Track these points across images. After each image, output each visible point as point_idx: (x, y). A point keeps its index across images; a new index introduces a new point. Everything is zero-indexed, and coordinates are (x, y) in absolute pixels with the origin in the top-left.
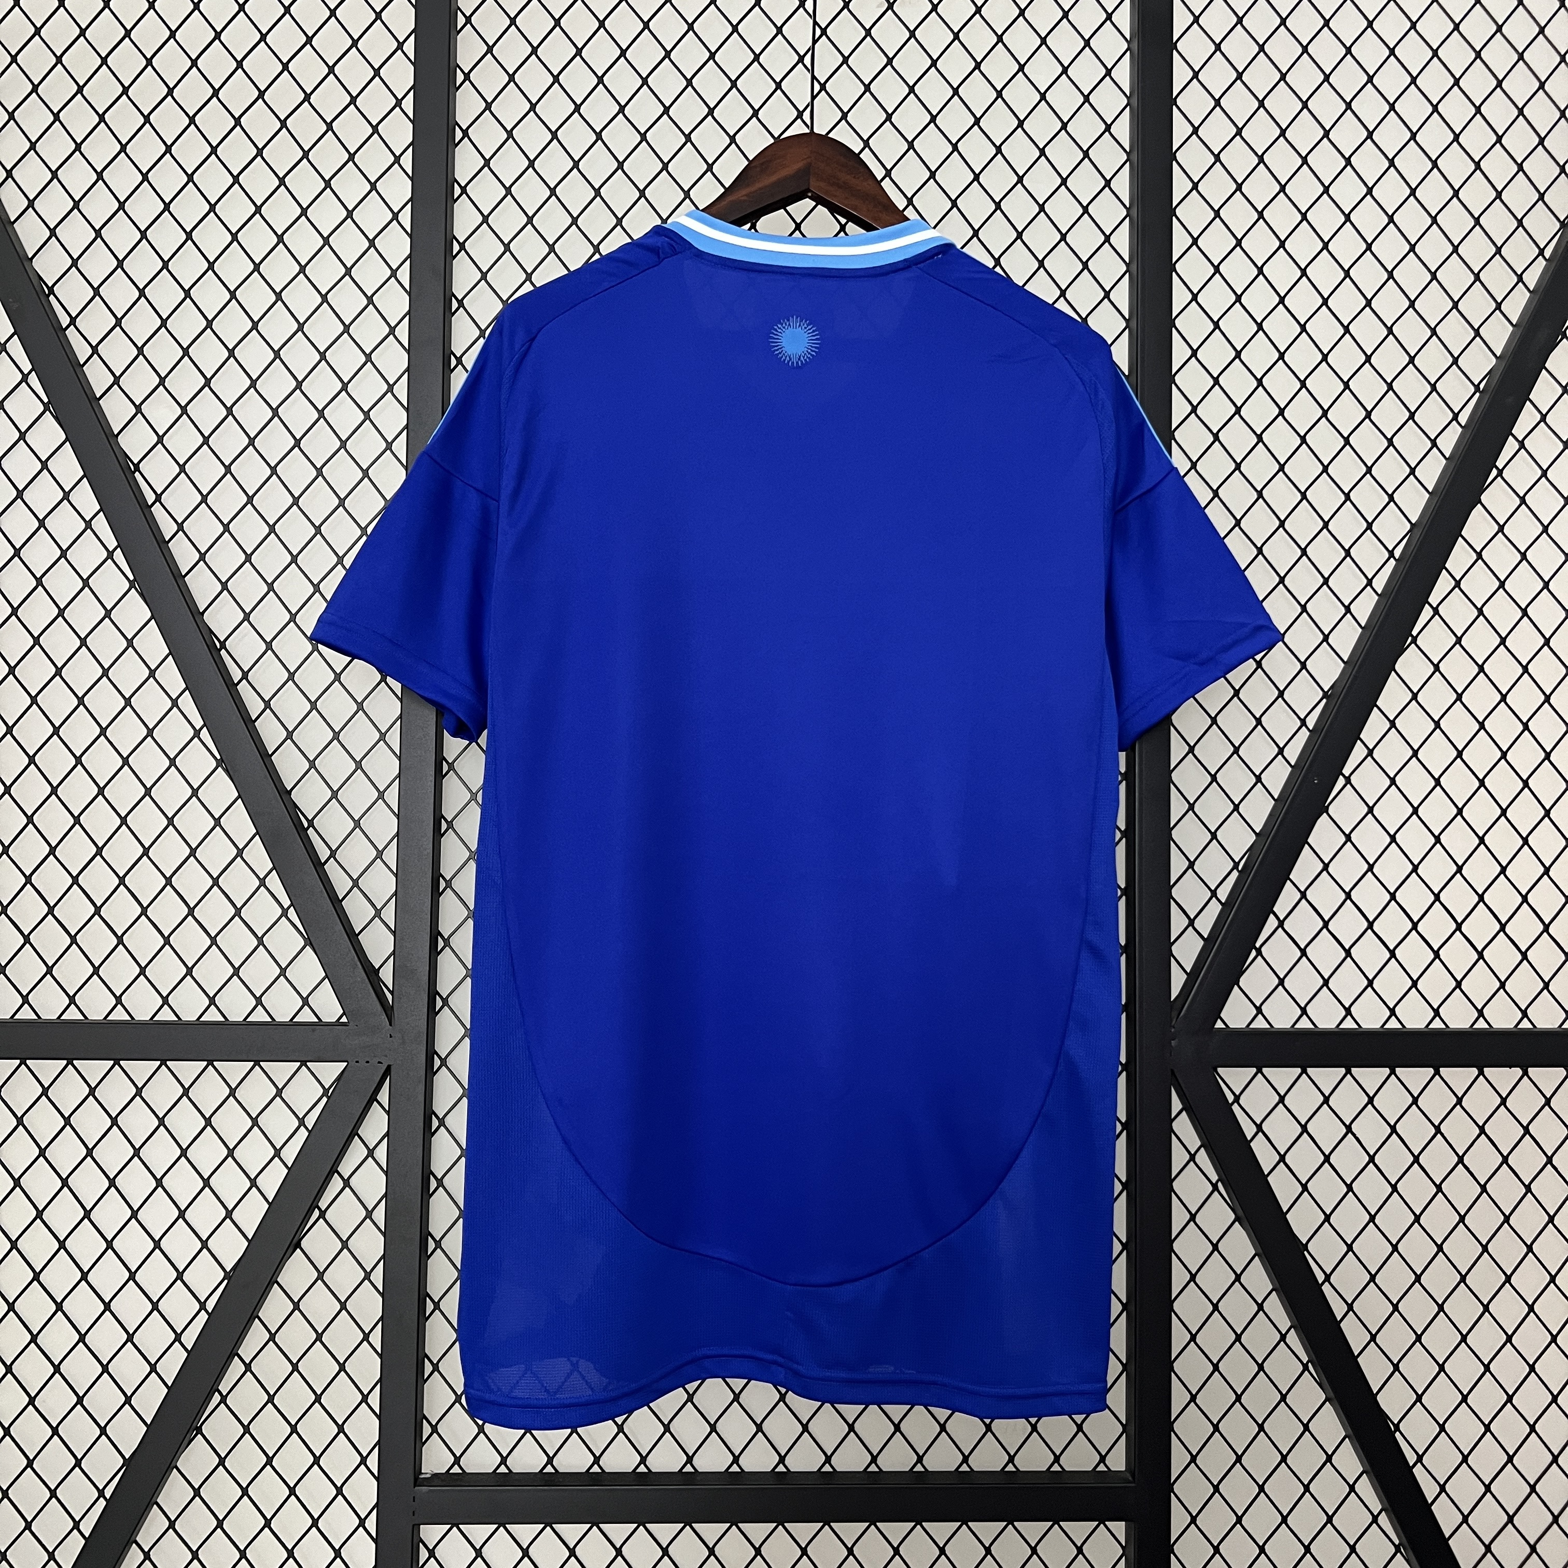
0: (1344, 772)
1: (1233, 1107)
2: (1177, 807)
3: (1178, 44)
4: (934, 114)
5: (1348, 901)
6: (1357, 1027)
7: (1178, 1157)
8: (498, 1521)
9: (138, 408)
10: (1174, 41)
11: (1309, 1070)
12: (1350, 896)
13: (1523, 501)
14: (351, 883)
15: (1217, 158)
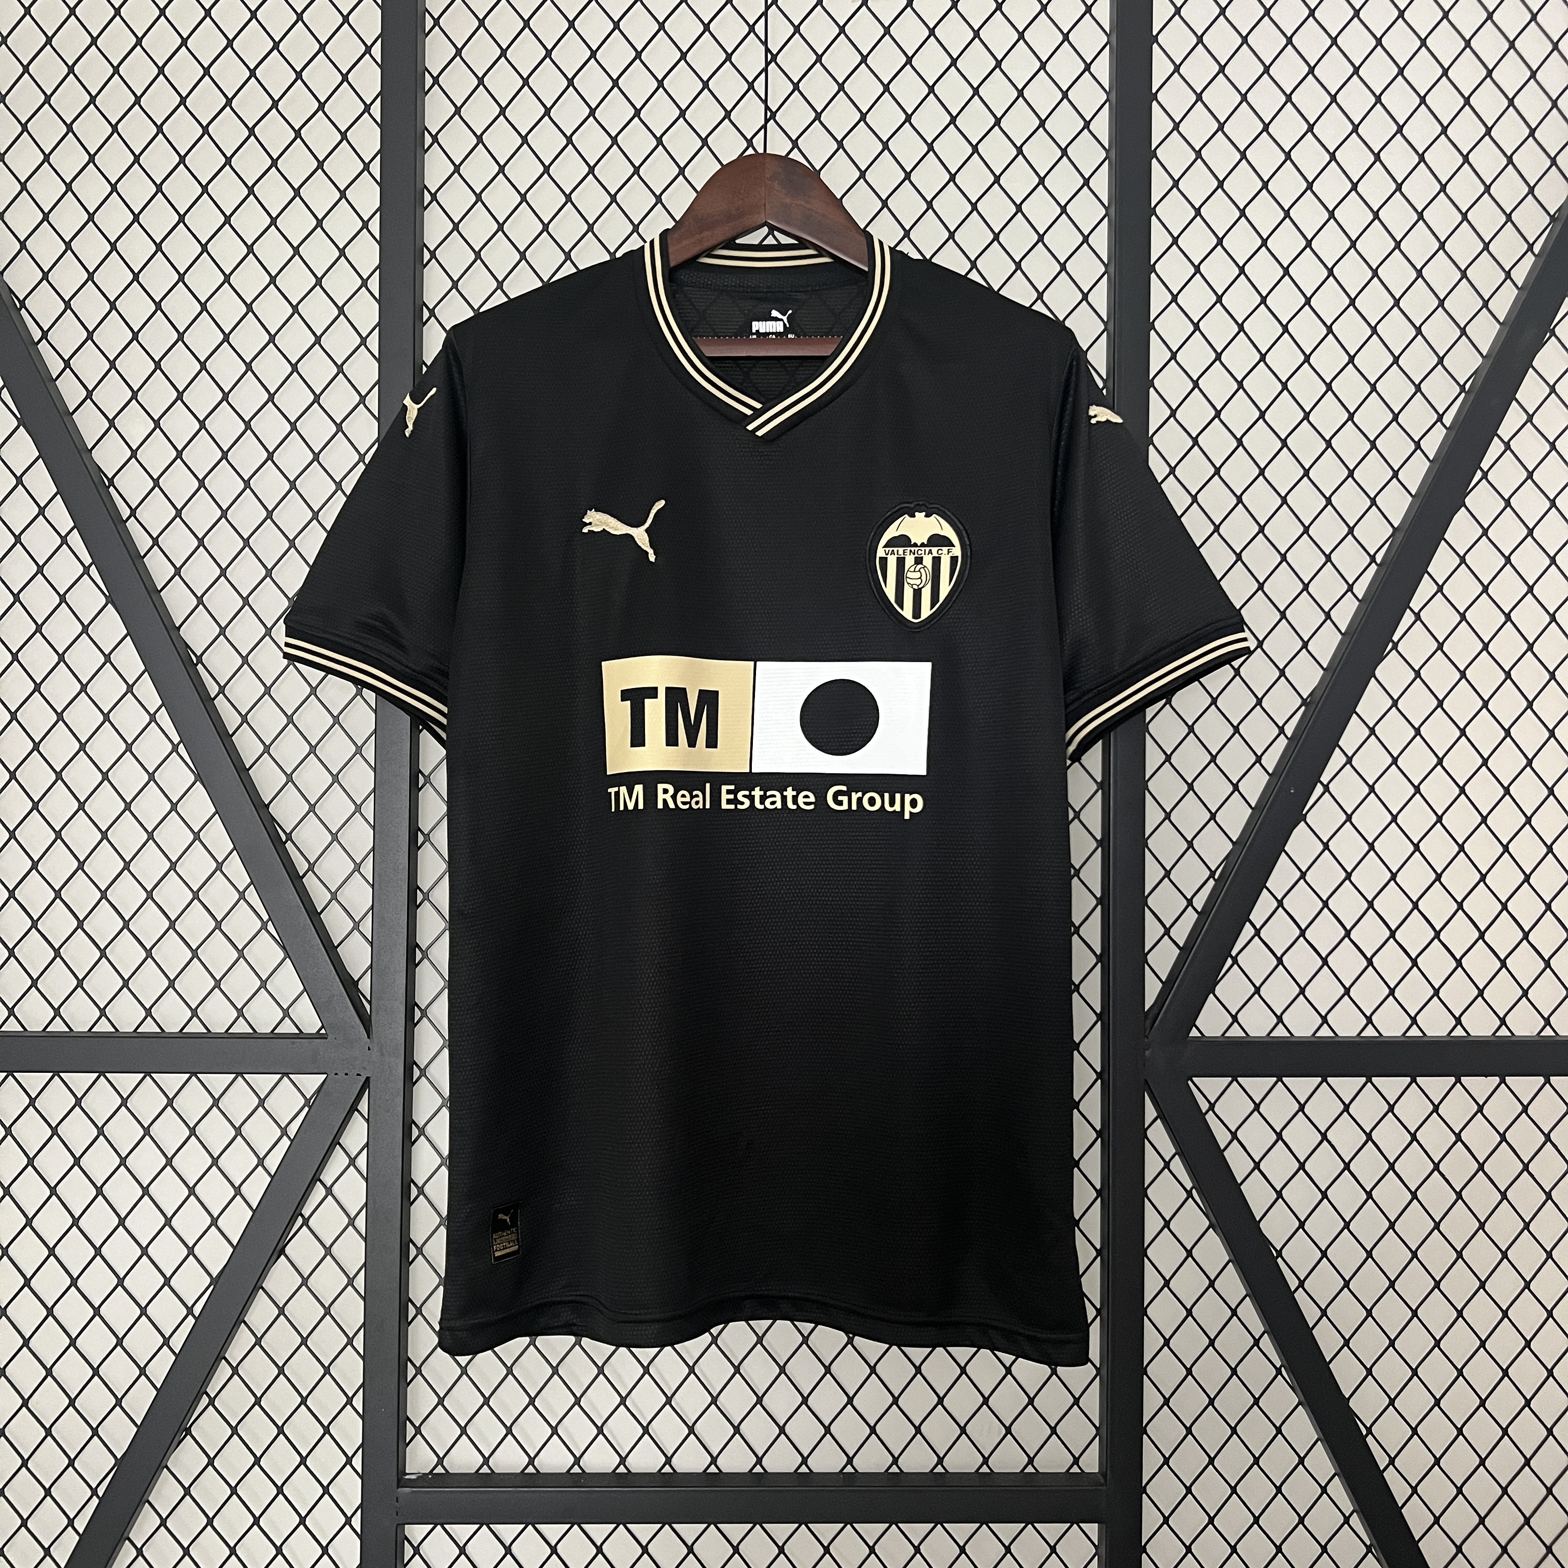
0: (1322, 779)
1: (1207, 1117)
2: (1153, 815)
3: (1159, 37)
4: (909, 113)
5: (1326, 909)
6: (1333, 1035)
7: (1152, 1164)
8: (480, 1521)
9: (112, 423)
10: (1154, 33)
11: (1284, 1079)
12: (1328, 904)
13: (1508, 503)
14: (329, 896)
15: (1198, 154)
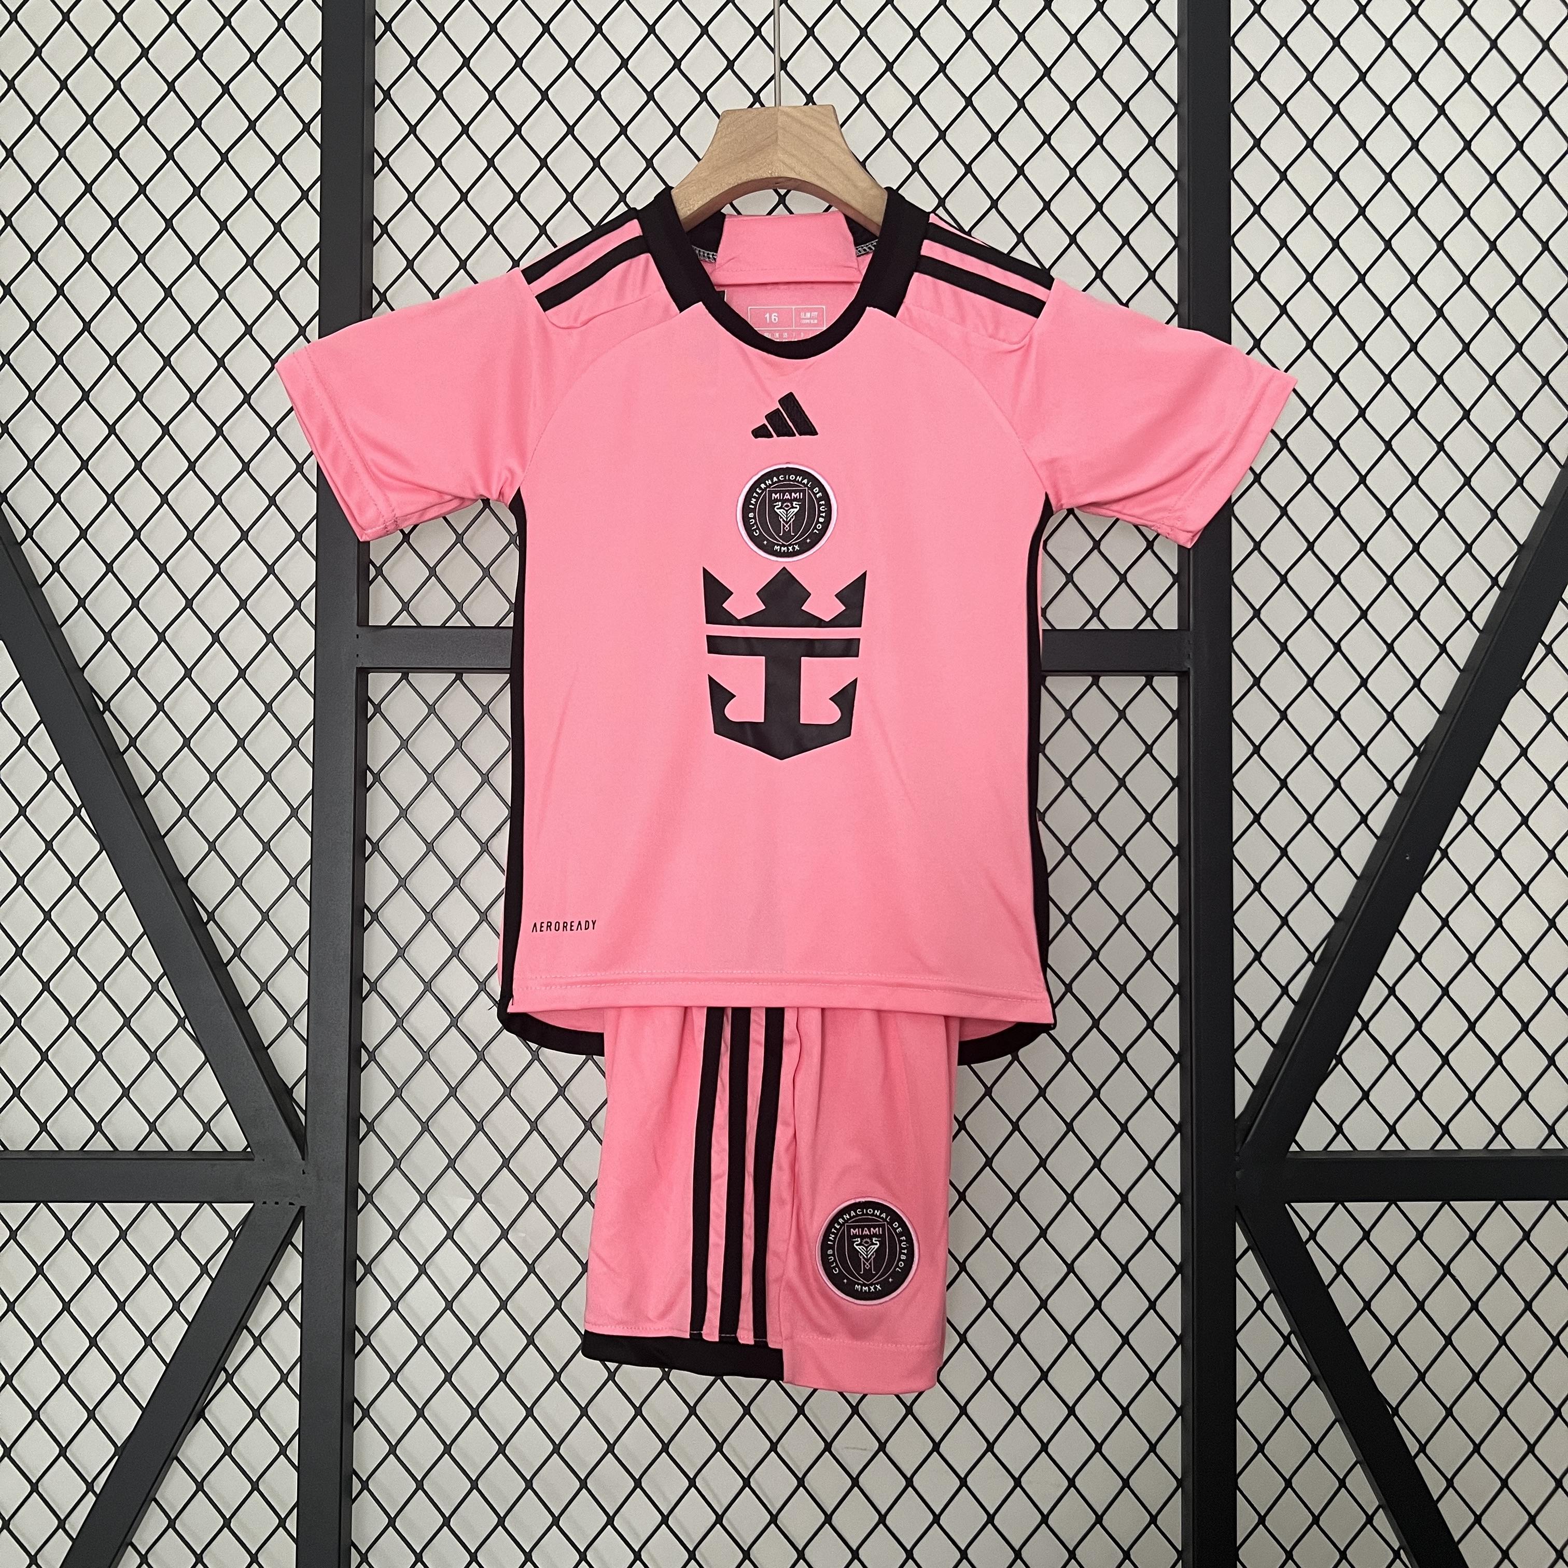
0: (1440, 844)
1: (1307, 1246)
2: (1240, 887)
4: (944, 62)
5: (1445, 997)
6: (1456, 1148)
7: (1244, 1305)
9: (5, 428)
11: (1398, 1202)
12: (1448, 992)
14: (258, 987)
15: (1284, 109)
